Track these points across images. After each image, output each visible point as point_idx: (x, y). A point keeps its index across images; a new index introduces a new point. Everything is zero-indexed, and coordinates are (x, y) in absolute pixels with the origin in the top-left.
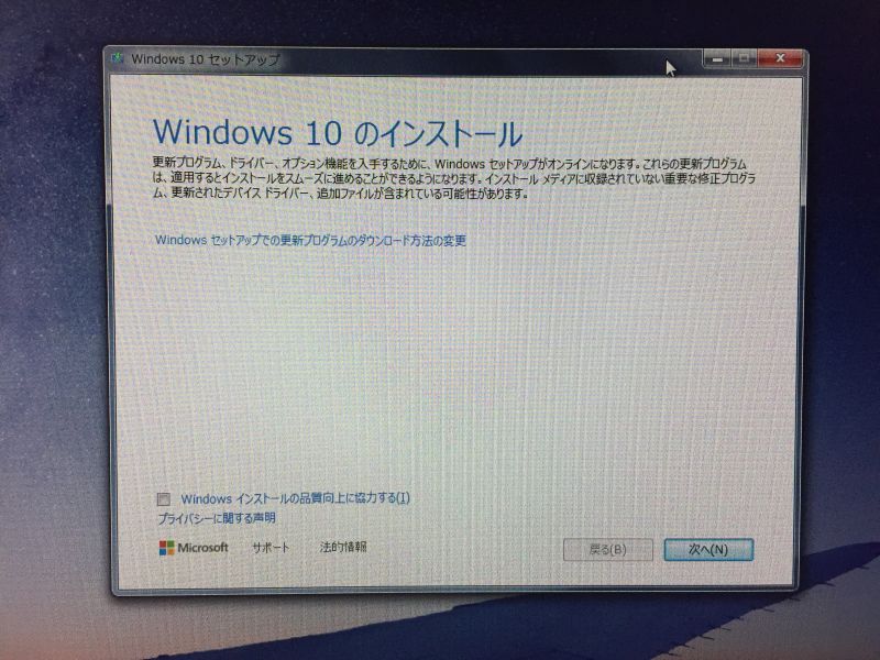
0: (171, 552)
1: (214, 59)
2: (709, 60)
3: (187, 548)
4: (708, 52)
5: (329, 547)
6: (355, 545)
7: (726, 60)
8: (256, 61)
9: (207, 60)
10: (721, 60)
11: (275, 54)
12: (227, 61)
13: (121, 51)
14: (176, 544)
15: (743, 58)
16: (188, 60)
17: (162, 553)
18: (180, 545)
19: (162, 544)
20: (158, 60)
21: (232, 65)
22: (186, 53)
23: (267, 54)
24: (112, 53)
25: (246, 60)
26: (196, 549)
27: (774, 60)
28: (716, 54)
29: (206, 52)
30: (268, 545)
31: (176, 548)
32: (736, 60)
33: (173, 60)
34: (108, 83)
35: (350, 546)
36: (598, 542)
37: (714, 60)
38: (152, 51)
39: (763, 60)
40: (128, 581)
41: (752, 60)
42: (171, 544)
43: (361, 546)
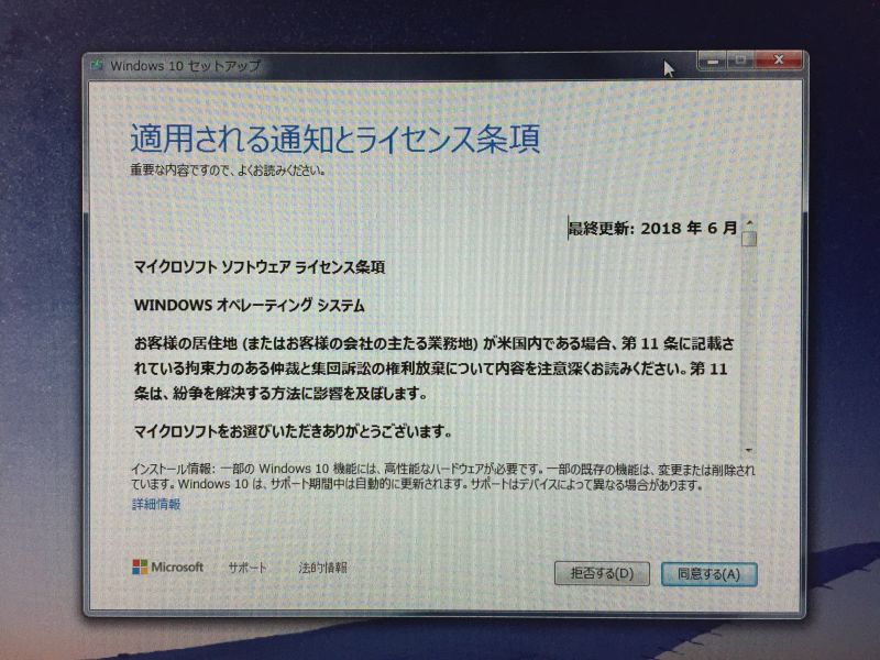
0: (145, 571)
1: (194, 66)
2: (704, 62)
3: (161, 567)
4: (703, 54)
5: (309, 568)
6: (335, 565)
7: (722, 63)
8: (236, 67)
9: (187, 67)
10: (717, 62)
11: (256, 60)
12: (206, 67)
13: (100, 58)
14: (150, 564)
15: (740, 60)
16: (167, 66)
17: (136, 572)
18: (153, 564)
19: (136, 562)
20: (137, 67)
21: (212, 71)
22: (166, 59)
23: (247, 60)
24: (90, 61)
25: (226, 67)
26: (170, 568)
27: (772, 62)
28: (711, 56)
29: (186, 58)
30: (244, 565)
31: (149, 566)
32: (732, 62)
33: (152, 67)
34: (87, 90)
35: (330, 568)
37: (710, 62)
38: (131, 58)
39: (760, 62)
40: (100, 601)
41: (749, 62)
42: (145, 562)
43: (341, 567)
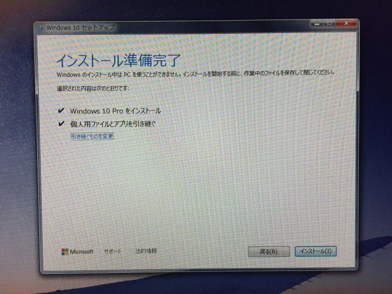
0: (67, 254)
1: (84, 28)
2: (313, 24)
3: (74, 252)
4: (313, 20)
5: (140, 251)
6: (151, 250)
7: (321, 24)
8: (104, 28)
9: (81, 28)
10: (318, 24)
11: (112, 24)
12: (90, 28)
13: (42, 24)
15: (329, 23)
16: (72, 28)
17: (63, 254)
18: (71, 250)
19: (63, 250)
20: (58, 28)
21: (92, 30)
22: (72, 25)
23: (108, 25)
24: (37, 25)
25: (99, 27)
26: (78, 252)
27: (343, 24)
28: (316, 21)
29: (81, 24)
30: (111, 251)
31: (69, 251)
32: (325, 24)
33: (66, 28)
34: (36, 39)
35: (149, 251)
36: (264, 248)
37: (316, 24)
38: (56, 24)
39: (338, 24)
40: (48, 267)
41: (333, 24)
42: (67, 250)
43: (154, 251)
